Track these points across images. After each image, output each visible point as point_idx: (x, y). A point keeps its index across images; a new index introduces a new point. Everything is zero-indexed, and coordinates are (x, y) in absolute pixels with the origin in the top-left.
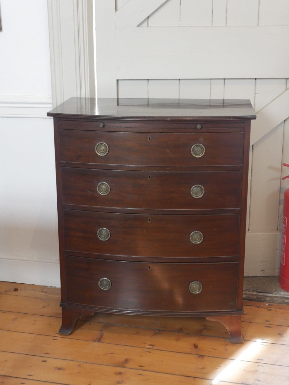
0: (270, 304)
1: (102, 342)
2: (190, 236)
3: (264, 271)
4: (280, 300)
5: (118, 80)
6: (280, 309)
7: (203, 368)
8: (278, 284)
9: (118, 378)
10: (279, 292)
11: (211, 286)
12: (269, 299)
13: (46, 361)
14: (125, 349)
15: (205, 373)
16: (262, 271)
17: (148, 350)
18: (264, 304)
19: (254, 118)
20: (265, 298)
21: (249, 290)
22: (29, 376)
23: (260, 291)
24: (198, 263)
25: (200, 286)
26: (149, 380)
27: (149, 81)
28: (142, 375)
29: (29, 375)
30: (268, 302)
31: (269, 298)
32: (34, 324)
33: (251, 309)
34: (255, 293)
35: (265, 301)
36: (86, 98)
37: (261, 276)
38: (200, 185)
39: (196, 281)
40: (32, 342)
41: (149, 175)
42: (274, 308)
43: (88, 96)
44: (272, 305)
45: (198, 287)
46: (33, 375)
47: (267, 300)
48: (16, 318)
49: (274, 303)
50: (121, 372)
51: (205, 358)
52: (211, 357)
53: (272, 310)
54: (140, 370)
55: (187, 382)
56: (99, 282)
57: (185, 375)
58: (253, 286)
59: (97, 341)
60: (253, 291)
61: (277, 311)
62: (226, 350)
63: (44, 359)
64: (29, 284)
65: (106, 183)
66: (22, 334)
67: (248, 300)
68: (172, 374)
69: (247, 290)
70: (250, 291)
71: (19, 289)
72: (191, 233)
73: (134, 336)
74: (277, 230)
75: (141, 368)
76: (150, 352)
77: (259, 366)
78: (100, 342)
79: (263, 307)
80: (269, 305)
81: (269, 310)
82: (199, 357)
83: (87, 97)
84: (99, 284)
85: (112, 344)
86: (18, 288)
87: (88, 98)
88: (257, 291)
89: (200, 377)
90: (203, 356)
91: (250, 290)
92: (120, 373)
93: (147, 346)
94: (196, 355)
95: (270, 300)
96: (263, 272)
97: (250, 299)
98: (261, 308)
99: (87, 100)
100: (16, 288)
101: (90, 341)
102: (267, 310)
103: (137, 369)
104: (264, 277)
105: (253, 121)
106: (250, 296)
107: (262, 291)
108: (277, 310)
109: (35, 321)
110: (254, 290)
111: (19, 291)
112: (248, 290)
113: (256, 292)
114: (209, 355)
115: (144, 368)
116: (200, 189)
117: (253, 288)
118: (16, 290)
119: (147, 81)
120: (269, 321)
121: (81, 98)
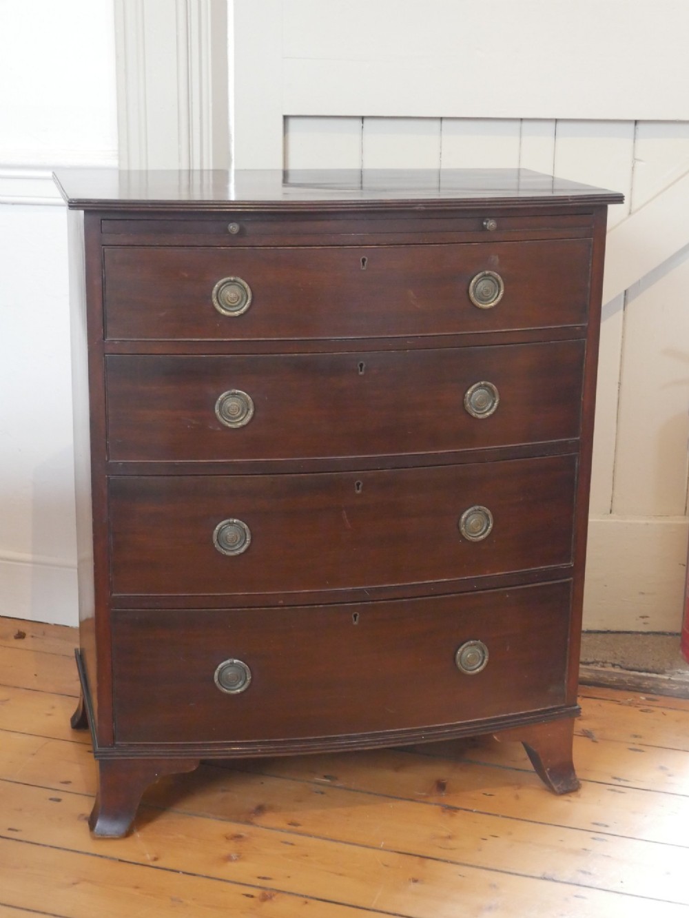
0: (650, 696)
2: (462, 518)
3: (647, 619)
4: (678, 688)
5: (286, 118)
6: (675, 709)
7: (450, 837)
8: (681, 652)
9: (229, 848)
10: (680, 670)
11: (508, 649)
13: (59, 800)
15: (451, 849)
16: (643, 617)
17: (322, 788)
18: (635, 697)
19: (619, 199)
20: (638, 680)
21: (603, 663)
22: (10, 832)
23: (630, 665)
24: (479, 590)
25: (483, 652)
26: (307, 856)
27: (366, 121)
28: (292, 844)
29: (10, 829)
30: (646, 691)
31: (649, 681)
32: (49, 715)
33: (600, 706)
34: (617, 670)
35: (639, 688)
36: (202, 171)
37: (639, 630)
39: (473, 640)
40: (34, 754)
42: (658, 707)
43: (209, 165)
44: (654, 700)
45: (480, 654)
46: (21, 830)
47: (644, 686)
48: (7, 700)
49: (661, 695)
50: (242, 834)
51: (460, 813)
52: (476, 812)
53: (653, 711)
54: (290, 832)
55: (401, 867)
57: (400, 850)
58: (615, 654)
60: (614, 665)
61: (665, 714)
62: (517, 797)
63: (55, 795)
64: (55, 625)
66: (13, 735)
67: (595, 686)
68: (367, 847)
69: (597, 662)
70: (605, 665)
71: (28, 635)
72: (463, 513)
74: (685, 515)
75: (294, 827)
76: (322, 793)
77: (594, 838)
79: (630, 704)
80: (648, 699)
81: (646, 711)
82: (443, 812)
83: (205, 167)
86: (26, 632)
87: (209, 170)
88: (622, 665)
89: (437, 857)
90: (456, 809)
91: (606, 662)
92: (238, 837)
93: (318, 779)
94: (437, 806)
95: (652, 688)
96: (645, 620)
97: (602, 682)
98: (626, 705)
99: (205, 174)
100: (22, 630)
102: (642, 711)
103: (282, 830)
104: (648, 633)
105: (612, 209)
106: (601, 676)
107: (637, 667)
108: (665, 711)
109: (53, 707)
110: (616, 663)
111: (28, 639)
112: (600, 663)
113: (621, 667)
114: (470, 808)
115: (299, 828)
117: (615, 658)
118: (21, 636)
119: (361, 122)
120: (640, 737)
121: (190, 172)
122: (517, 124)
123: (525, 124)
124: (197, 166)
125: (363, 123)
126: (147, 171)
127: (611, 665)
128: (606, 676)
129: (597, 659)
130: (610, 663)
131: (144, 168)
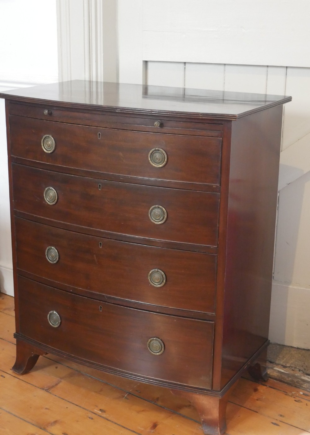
0: (306, 392)
1: (50, 393)
2: (149, 274)
5: (146, 62)
11: (176, 349)
12: (306, 386)
14: (67, 408)
17: (93, 416)
18: (297, 392)
20: (302, 382)
24: (160, 313)
25: (161, 346)
27: (186, 65)
30: (305, 389)
31: (307, 384)
34: (298, 374)
35: (301, 386)
38: (160, 207)
41: (100, 184)
42: (306, 400)
44: (307, 395)
45: (159, 346)
47: (304, 386)
53: (301, 402)
56: (48, 316)
59: (45, 390)
61: (307, 405)
65: (53, 189)
72: (150, 271)
73: (93, 393)
76: (92, 419)
78: (48, 392)
79: (292, 396)
80: (303, 394)
81: (298, 401)
84: (48, 318)
85: (59, 397)
88: (304, 371)
91: (296, 368)
93: (96, 411)
95: (308, 388)
98: (289, 396)
101: (38, 388)
102: (295, 401)
110: (301, 369)
116: (161, 211)
119: (184, 65)
120: (283, 416)
121: (90, 82)
122: (265, 69)
123: (269, 69)
124: (94, 80)
125: (185, 65)
126: (71, 81)
127: (298, 370)
128: (286, 377)
129: (292, 365)
130: (297, 368)
131: (69, 80)
